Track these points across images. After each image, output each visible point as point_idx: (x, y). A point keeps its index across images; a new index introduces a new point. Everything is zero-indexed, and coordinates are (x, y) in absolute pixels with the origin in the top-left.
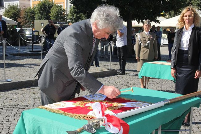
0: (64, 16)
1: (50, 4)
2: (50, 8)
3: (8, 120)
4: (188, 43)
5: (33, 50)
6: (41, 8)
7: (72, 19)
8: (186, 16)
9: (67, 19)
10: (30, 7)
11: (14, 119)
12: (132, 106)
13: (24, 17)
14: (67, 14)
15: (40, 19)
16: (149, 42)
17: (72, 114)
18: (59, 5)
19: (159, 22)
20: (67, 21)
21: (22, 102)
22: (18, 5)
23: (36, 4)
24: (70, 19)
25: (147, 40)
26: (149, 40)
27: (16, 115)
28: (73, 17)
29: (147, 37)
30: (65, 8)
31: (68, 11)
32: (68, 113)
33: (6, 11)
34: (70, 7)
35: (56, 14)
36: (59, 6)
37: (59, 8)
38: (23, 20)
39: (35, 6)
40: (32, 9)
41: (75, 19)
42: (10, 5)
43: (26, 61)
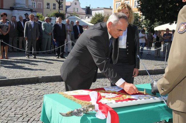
0: (140, 22)
7: (146, 24)
9: (142, 25)
20: (142, 26)
22: (103, 13)
24: (144, 24)
33: (93, 19)
37: (135, 15)
41: (148, 24)
42: (96, 14)
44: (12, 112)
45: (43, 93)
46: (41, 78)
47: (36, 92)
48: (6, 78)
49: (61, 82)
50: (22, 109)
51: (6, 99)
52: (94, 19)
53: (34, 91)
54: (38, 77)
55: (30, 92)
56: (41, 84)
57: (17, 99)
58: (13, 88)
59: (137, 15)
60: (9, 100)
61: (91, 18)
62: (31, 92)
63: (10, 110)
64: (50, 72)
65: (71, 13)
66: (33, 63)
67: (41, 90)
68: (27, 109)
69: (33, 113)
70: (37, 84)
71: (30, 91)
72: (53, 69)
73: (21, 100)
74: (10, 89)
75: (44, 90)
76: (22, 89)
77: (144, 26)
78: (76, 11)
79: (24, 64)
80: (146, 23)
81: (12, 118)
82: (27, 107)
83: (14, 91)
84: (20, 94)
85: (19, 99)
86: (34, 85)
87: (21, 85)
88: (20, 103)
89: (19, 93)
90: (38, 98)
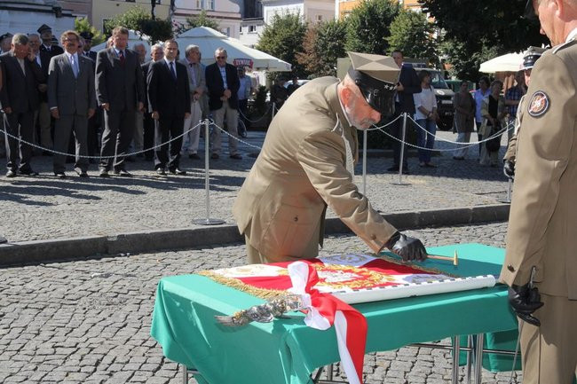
0: (430, 44)
1: (388, 10)
2: (388, 21)
6: (363, 23)
7: (452, 51)
9: (438, 53)
10: (334, 19)
13: (316, 49)
14: (439, 38)
20: (440, 58)
22: (302, 14)
23: (351, 10)
24: (447, 52)
35: (406, 38)
36: (415, 15)
37: (414, 19)
38: (312, 56)
39: (347, 15)
40: (339, 24)
41: (460, 51)
42: (277, 16)
44: (45, 342)
45: (128, 285)
46: (115, 239)
47: (106, 285)
48: (5, 242)
49: (180, 252)
50: (71, 331)
51: (18, 305)
52: (270, 35)
53: (99, 279)
54: (106, 238)
55: (88, 285)
56: (116, 258)
57: (52, 305)
58: (33, 274)
59: (419, 19)
60: (26, 308)
61: (260, 30)
62: (90, 284)
63: (37, 335)
64: (141, 221)
65: (189, 15)
66: (80, 192)
67: (119, 277)
68: (87, 332)
69: (108, 342)
70: (104, 260)
71: (85, 280)
72: (150, 212)
73: (64, 306)
74: (22, 277)
75: (129, 278)
76: (61, 274)
77: (445, 57)
78: (207, 6)
79: (52, 197)
80: (451, 47)
81: (48, 358)
82: (85, 326)
83: (36, 281)
84: (58, 290)
85: (58, 305)
86: (95, 261)
87: (55, 264)
88: (63, 316)
89: (53, 287)
90: (115, 299)
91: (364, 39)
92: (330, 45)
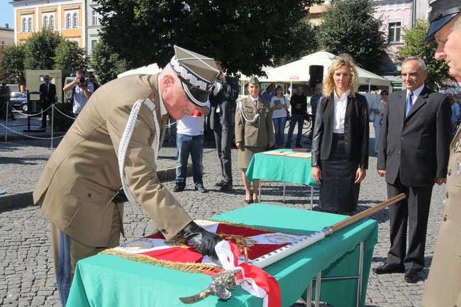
0: (82, 62)
1: (53, 39)
2: (53, 46)
3: (13, 272)
4: (343, 121)
5: (29, 128)
6: (36, 47)
7: (97, 66)
8: (338, 75)
9: (87, 67)
10: (14, 43)
11: (26, 269)
12: (270, 241)
14: (87, 58)
15: (34, 67)
16: (258, 115)
17: (172, 263)
18: (71, 40)
19: (266, 75)
20: (88, 71)
21: (32, 234)
23: (27, 38)
24: (93, 67)
25: (254, 111)
26: (258, 112)
27: (26, 260)
28: (99, 63)
29: (254, 107)
30: (84, 46)
31: (90, 52)
32: (165, 262)
34: (93, 46)
35: (66, 58)
36: (71, 43)
37: (72, 46)
39: (24, 42)
40: (18, 47)
41: (102, 67)
43: (22, 151)
77: (92, 70)
91: (38, 58)
92: (13, 61)
